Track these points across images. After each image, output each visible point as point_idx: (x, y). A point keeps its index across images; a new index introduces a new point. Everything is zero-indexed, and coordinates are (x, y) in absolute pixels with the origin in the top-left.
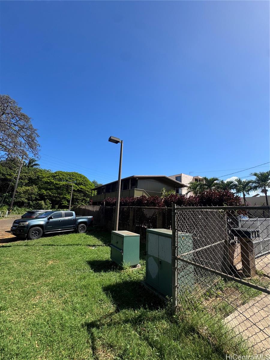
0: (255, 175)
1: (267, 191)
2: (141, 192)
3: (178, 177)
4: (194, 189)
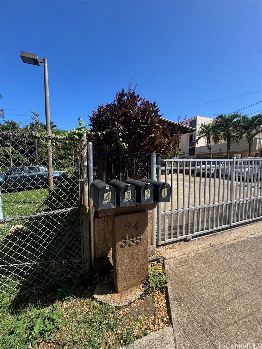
3: (192, 121)
4: (206, 133)
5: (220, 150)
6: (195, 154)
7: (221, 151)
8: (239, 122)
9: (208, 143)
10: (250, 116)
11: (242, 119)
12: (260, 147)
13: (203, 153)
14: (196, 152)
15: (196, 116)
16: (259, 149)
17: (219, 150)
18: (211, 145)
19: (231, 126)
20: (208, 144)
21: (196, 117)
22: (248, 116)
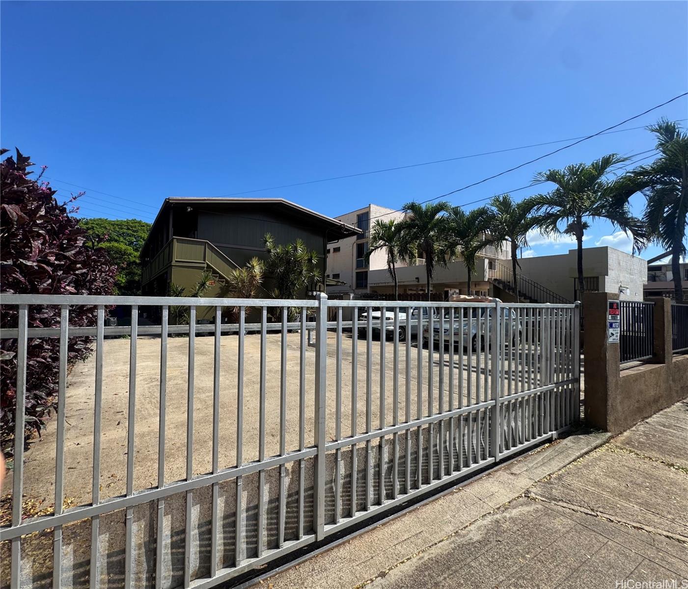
0: (552, 177)
1: (585, 226)
2: (198, 247)
3: (362, 214)
4: (386, 241)
5: (417, 278)
6: (369, 286)
7: (418, 281)
8: (448, 221)
9: (389, 263)
10: (467, 211)
11: (453, 216)
12: (491, 275)
13: (384, 285)
14: (371, 281)
15: (370, 205)
16: (490, 281)
17: (415, 279)
18: (395, 267)
19: (432, 229)
20: (389, 265)
21: (369, 207)
22: (462, 209)
